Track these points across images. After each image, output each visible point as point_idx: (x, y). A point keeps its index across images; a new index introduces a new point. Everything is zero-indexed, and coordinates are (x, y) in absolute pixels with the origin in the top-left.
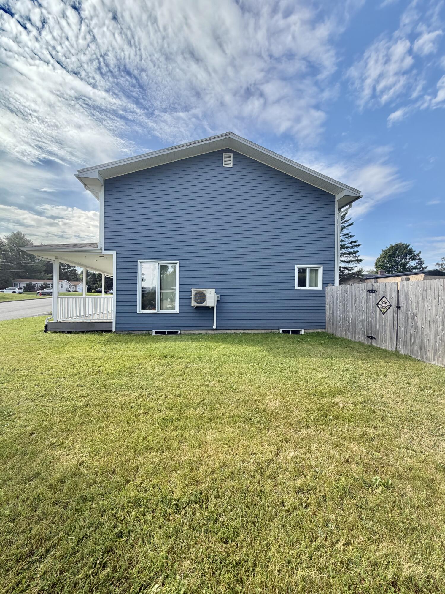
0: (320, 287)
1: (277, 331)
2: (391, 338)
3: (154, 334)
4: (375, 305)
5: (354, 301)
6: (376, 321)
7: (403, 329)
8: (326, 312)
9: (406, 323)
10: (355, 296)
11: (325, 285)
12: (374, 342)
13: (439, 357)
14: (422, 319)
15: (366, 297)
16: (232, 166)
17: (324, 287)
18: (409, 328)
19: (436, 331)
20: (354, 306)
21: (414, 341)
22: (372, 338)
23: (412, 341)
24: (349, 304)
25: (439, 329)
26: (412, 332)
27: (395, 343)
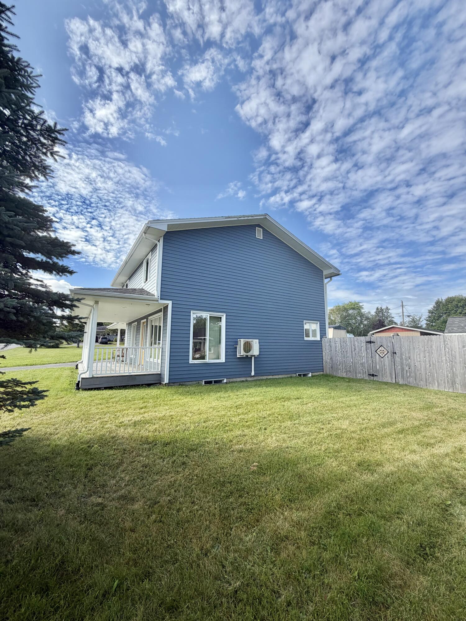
0: (318, 338)
1: (295, 375)
2: (391, 374)
3: (203, 383)
4: (374, 352)
5: (353, 349)
6: (376, 363)
7: (400, 367)
8: (324, 358)
9: (402, 364)
10: (354, 345)
11: (321, 337)
12: (375, 378)
13: (429, 383)
14: (414, 360)
15: (365, 346)
16: (262, 238)
17: (321, 338)
18: (405, 366)
19: (426, 367)
20: (354, 353)
21: (410, 375)
22: (373, 375)
23: (408, 374)
24: (349, 351)
25: (428, 366)
26: (407, 368)
27: (394, 377)
